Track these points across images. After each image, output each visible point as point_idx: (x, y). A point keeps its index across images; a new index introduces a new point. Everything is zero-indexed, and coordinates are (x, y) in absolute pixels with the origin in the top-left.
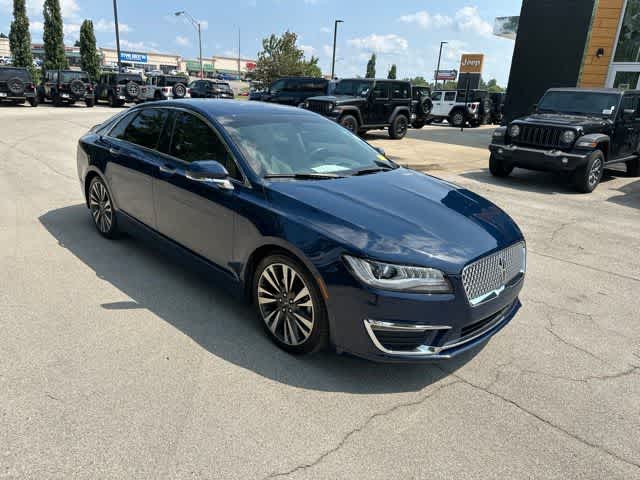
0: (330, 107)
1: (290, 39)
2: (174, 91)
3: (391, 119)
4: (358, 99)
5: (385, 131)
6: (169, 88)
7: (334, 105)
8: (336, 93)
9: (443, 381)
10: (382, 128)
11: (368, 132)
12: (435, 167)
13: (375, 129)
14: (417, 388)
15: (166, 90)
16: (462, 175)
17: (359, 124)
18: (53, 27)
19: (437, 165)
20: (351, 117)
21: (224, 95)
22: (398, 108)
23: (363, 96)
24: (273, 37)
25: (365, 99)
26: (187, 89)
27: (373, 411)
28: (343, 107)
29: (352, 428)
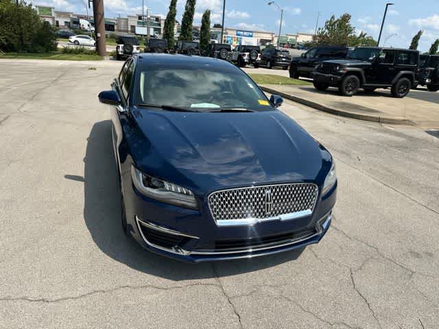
0: (338, 68)
1: (346, 18)
3: (394, 81)
4: (365, 63)
5: (388, 90)
6: (247, 54)
7: (341, 66)
8: (350, 59)
10: (385, 88)
11: (377, 90)
12: (407, 122)
13: (379, 87)
15: (244, 55)
16: (427, 132)
17: (361, 83)
18: (189, 15)
19: (408, 121)
20: (353, 76)
22: (402, 72)
23: (370, 61)
25: (370, 64)
26: (259, 54)
27: (128, 283)
28: (348, 69)
29: (102, 289)
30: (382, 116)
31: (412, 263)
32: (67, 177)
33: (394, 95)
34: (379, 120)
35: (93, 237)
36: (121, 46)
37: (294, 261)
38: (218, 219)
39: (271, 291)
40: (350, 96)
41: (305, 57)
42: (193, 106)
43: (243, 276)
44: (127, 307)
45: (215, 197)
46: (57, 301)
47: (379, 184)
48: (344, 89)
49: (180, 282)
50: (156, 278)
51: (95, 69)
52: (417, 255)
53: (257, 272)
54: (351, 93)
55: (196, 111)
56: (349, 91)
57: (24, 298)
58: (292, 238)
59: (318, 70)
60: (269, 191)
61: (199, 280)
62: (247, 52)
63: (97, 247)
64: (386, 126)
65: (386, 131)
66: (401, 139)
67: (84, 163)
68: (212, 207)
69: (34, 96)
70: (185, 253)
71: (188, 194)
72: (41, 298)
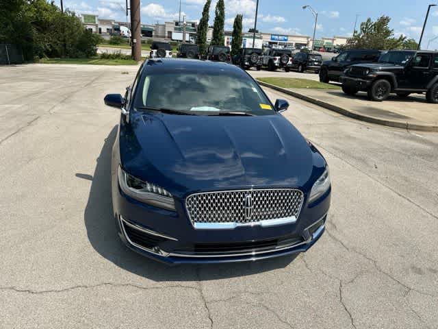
0: (367, 72)
1: (384, 21)
2: (280, 60)
3: (429, 86)
4: (397, 67)
5: (423, 95)
6: (278, 58)
7: (371, 70)
8: (382, 62)
9: (184, 283)
10: (419, 93)
13: (413, 92)
14: (158, 280)
15: (275, 59)
17: (393, 88)
18: (220, 20)
20: (384, 81)
21: (316, 63)
23: (402, 65)
24: (369, 20)
25: (403, 68)
26: (290, 58)
27: (111, 281)
28: (378, 73)
29: (85, 284)
30: (410, 122)
31: (411, 279)
32: (78, 175)
33: (429, 100)
34: (407, 127)
35: (88, 233)
36: (155, 51)
37: (282, 269)
38: (196, 221)
39: (251, 298)
40: (380, 101)
41: (336, 61)
42: (193, 109)
43: (225, 281)
44: (104, 303)
45: (192, 199)
46: (41, 292)
47: (393, 194)
48: (374, 95)
49: (161, 282)
50: (138, 277)
51: (127, 73)
52: (419, 271)
53: (241, 278)
54: (381, 98)
55: (194, 114)
56: (379, 97)
57: (12, 288)
58: (276, 245)
59: (347, 74)
60: (250, 196)
61: (180, 282)
62: (278, 56)
63: (90, 243)
64: (414, 133)
65: (413, 138)
66: (428, 147)
67: (96, 163)
68: (190, 209)
69: (65, 99)
70: (164, 254)
71: (167, 196)
72: (27, 289)
